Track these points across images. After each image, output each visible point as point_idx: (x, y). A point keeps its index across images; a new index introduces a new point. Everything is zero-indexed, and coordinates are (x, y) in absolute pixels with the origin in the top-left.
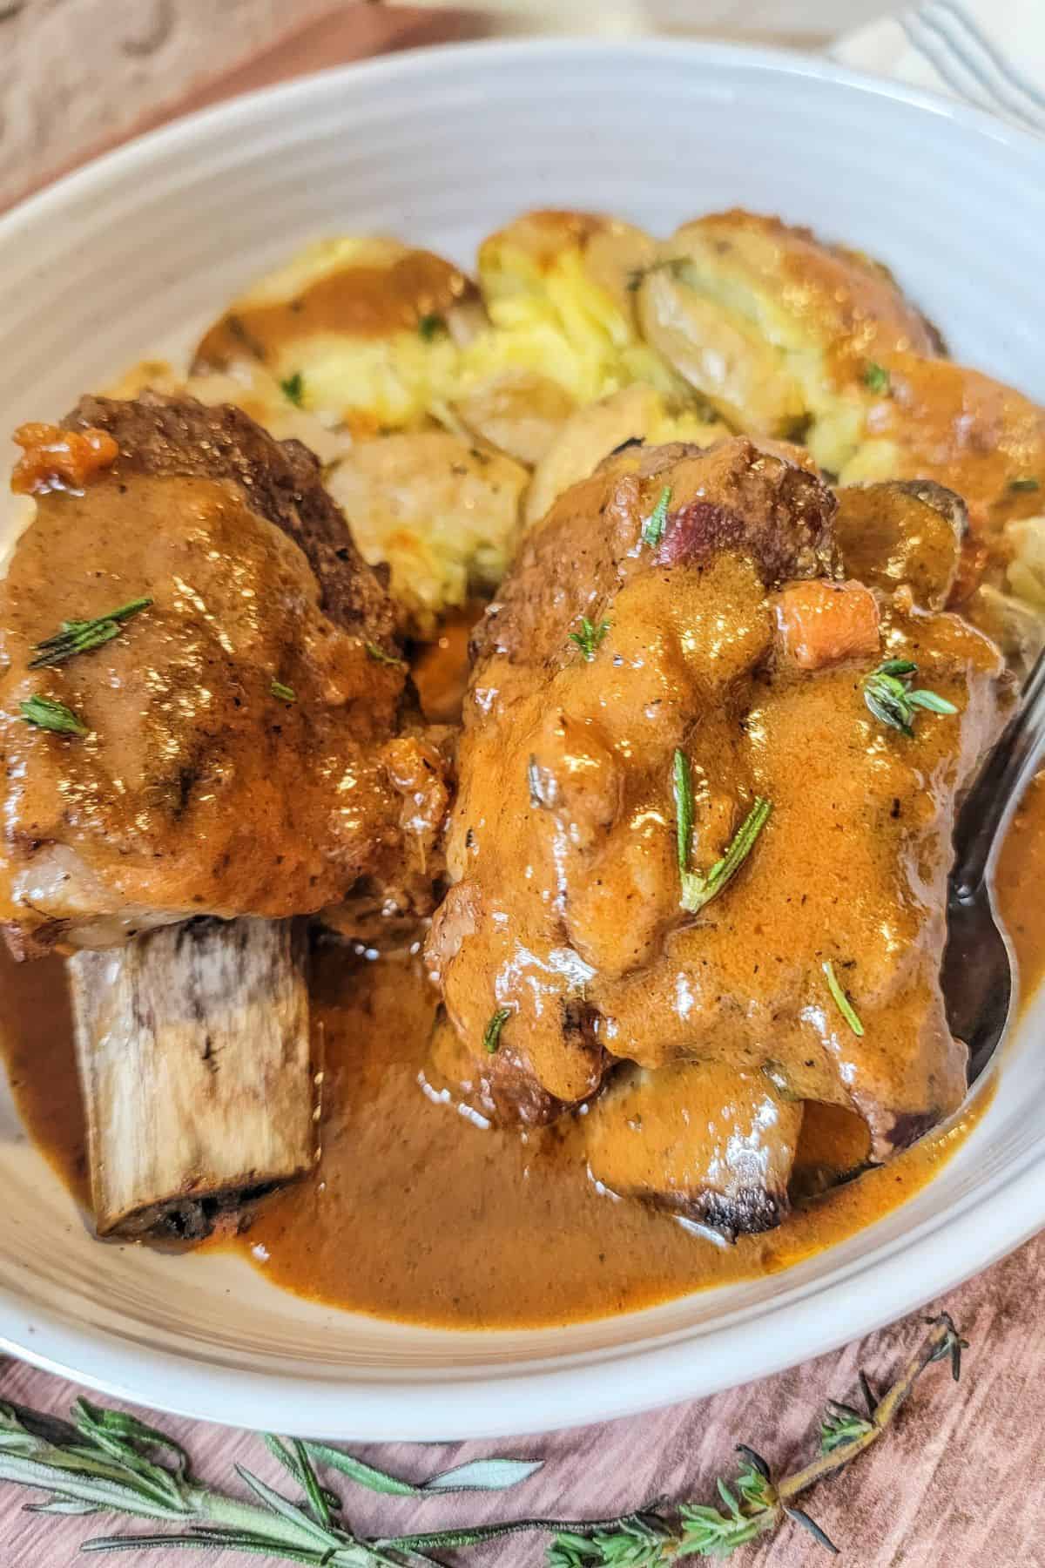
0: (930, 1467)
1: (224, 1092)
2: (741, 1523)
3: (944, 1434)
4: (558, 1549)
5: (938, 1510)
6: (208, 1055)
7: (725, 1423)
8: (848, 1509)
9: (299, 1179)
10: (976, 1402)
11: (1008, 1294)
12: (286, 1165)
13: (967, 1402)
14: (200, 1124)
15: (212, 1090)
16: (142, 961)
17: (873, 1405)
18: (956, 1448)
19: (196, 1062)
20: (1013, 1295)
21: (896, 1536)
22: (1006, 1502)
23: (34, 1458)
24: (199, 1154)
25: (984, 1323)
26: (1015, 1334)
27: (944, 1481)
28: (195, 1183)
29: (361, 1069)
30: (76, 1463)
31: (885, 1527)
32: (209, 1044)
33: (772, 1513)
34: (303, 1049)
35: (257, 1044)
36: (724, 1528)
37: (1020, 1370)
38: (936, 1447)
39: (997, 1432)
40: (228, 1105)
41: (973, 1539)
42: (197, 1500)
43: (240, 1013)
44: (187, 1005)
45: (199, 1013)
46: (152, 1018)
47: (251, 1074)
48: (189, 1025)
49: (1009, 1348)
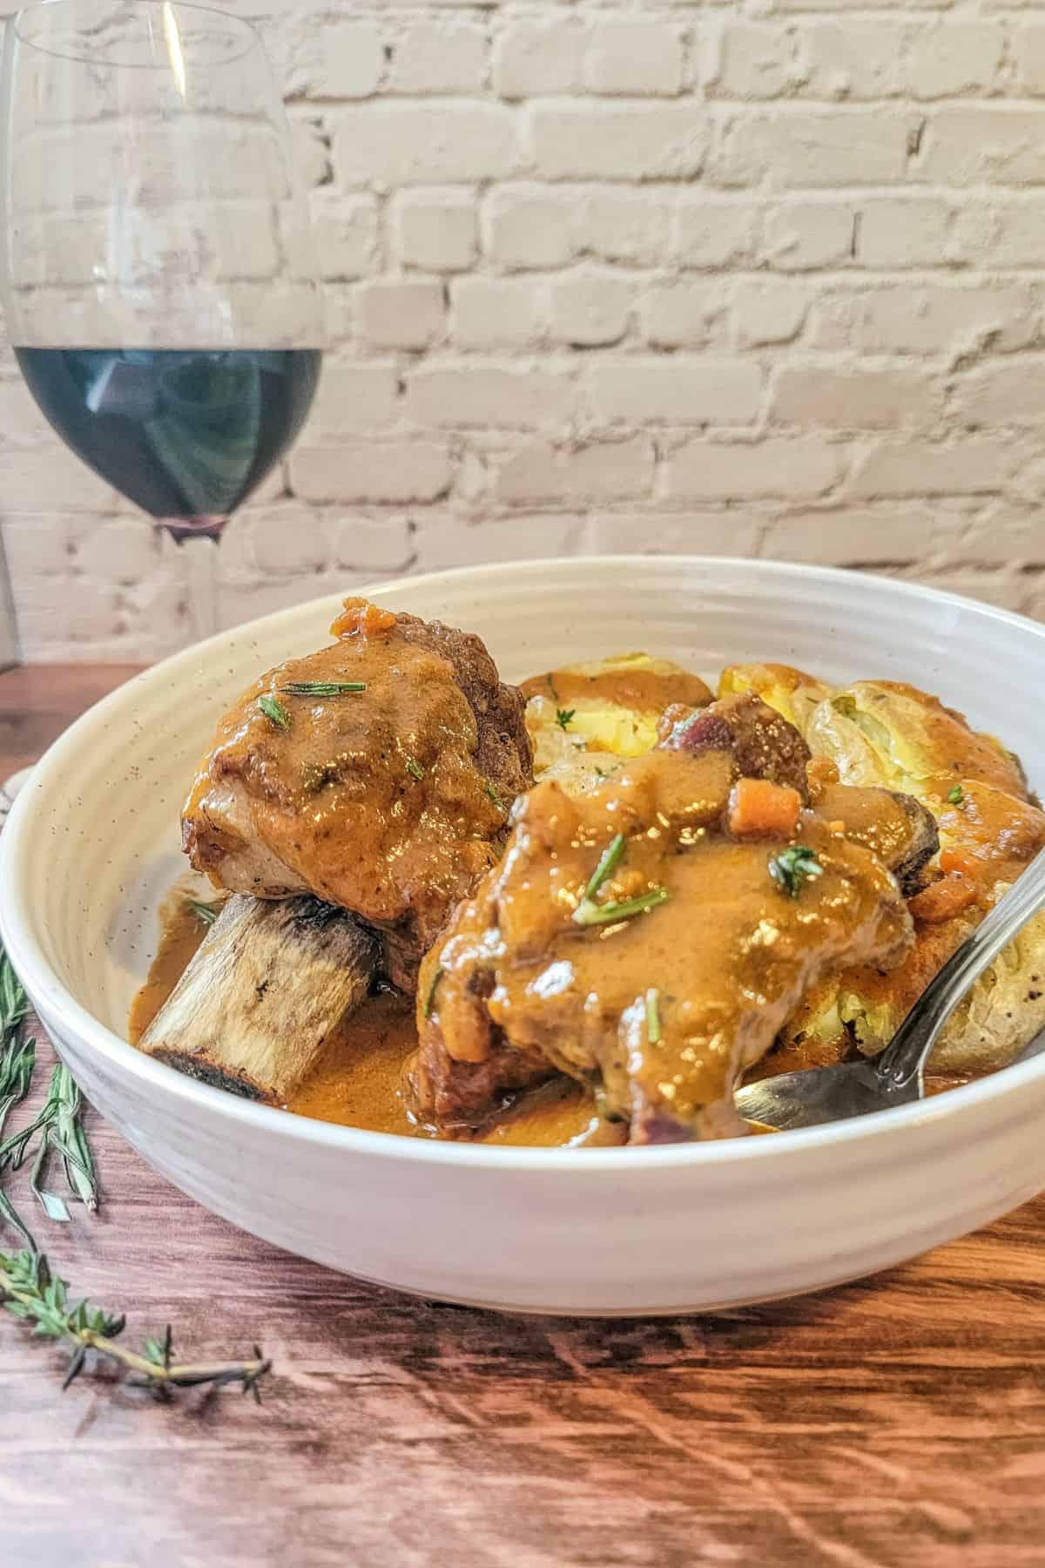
0: (161, 1446)
1: (257, 1016)
3: (193, 1444)
5: (129, 1464)
6: (262, 989)
7: (147, 1319)
10: (229, 1455)
11: (335, 1443)
13: (228, 1449)
14: (229, 1022)
15: (249, 1010)
16: (258, 922)
18: (186, 1457)
19: (251, 990)
20: (335, 1447)
21: (100, 1445)
24: (218, 1037)
25: (300, 1437)
26: (301, 1460)
27: (152, 1459)
28: (203, 1051)
29: (352, 1065)
32: (266, 984)
34: (323, 1028)
35: (297, 1003)
37: (270, 1474)
38: (180, 1443)
39: (210, 1478)
40: (253, 1024)
43: (297, 982)
44: (267, 957)
45: (272, 966)
46: (241, 952)
47: (281, 1018)
48: (261, 968)
49: (287, 1459)
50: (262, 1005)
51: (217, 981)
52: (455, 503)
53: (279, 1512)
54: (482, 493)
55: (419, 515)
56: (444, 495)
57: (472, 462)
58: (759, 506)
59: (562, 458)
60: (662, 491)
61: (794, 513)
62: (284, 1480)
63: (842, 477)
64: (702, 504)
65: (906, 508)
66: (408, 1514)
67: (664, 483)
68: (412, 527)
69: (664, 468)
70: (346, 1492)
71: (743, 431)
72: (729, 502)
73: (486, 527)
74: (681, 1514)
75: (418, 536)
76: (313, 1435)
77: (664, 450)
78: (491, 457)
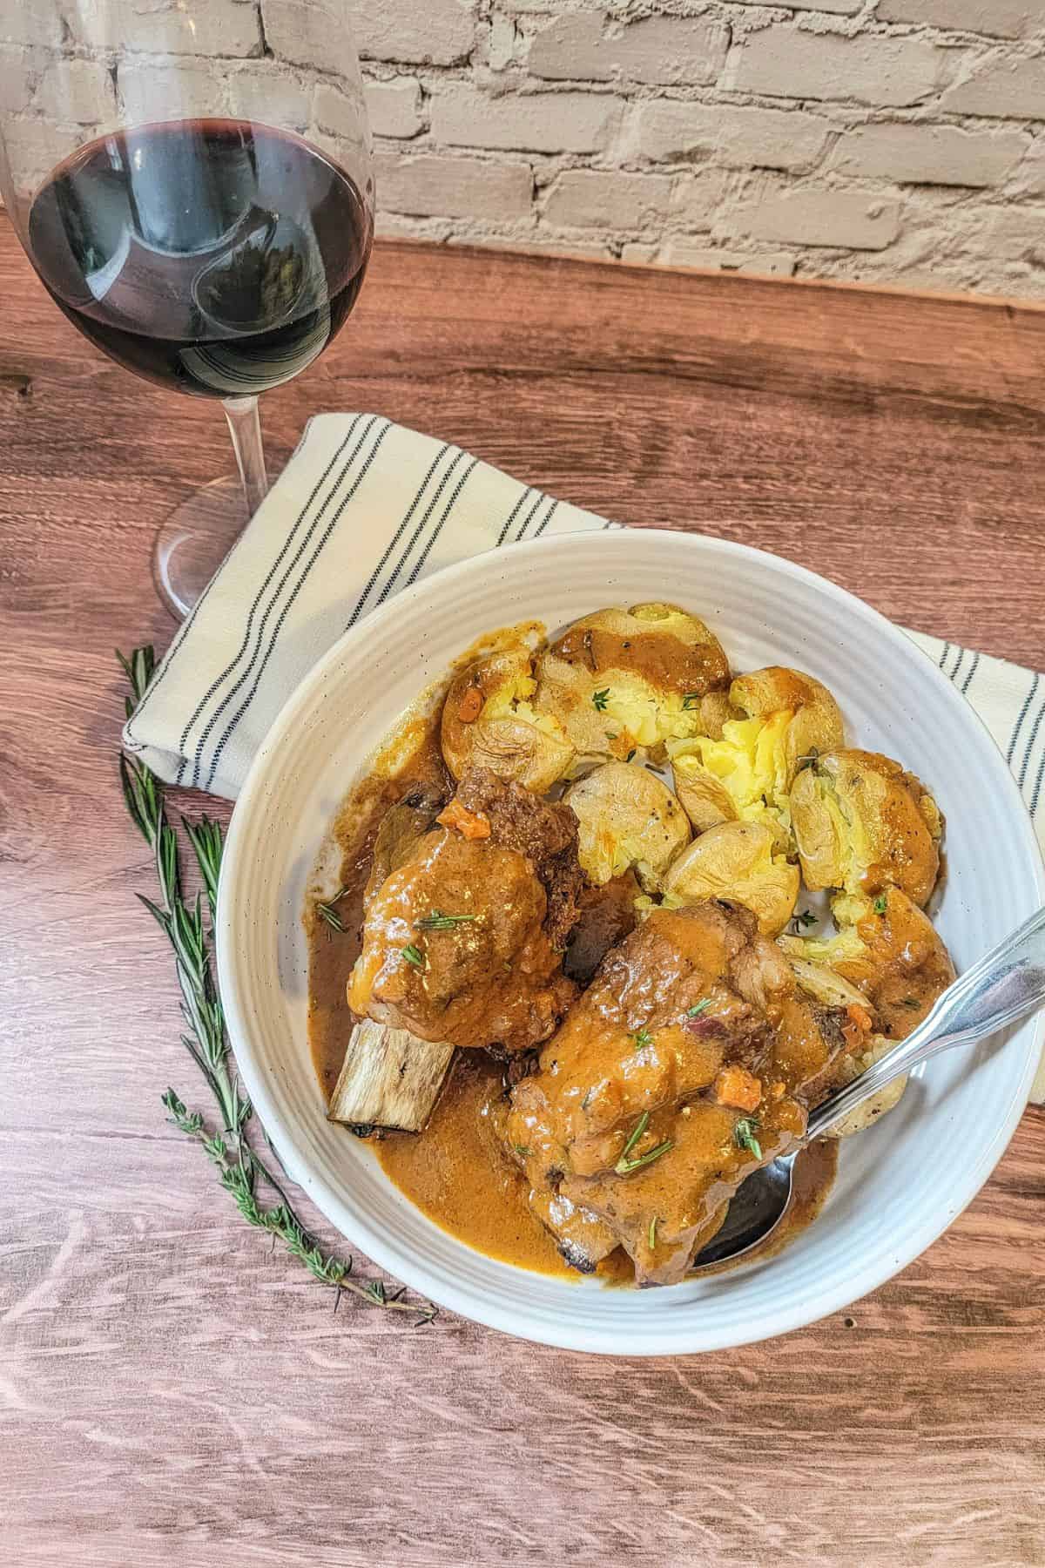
0: (386, 1331)
1: (402, 1088)
2: (324, 1273)
3: (401, 1331)
4: (280, 1210)
5: (373, 1342)
6: (402, 1070)
8: (355, 1308)
9: (415, 1133)
10: (419, 1337)
11: (467, 1331)
12: (411, 1127)
14: (387, 1097)
15: (397, 1086)
16: (395, 1021)
17: (394, 1299)
18: (399, 1339)
19: (397, 1072)
20: (468, 1333)
21: (356, 1331)
22: (389, 1366)
23: (196, 995)
24: (383, 1108)
25: (452, 1326)
26: (454, 1340)
27: (383, 1340)
28: (375, 1121)
30: (204, 1012)
31: (356, 1325)
32: (405, 1065)
33: (333, 1281)
35: (424, 1071)
36: (318, 1268)
37: (442, 1348)
38: (395, 1330)
39: (413, 1351)
40: (400, 1094)
41: (370, 1361)
42: (220, 1065)
43: (423, 1056)
44: (403, 1044)
45: (407, 1050)
46: (387, 1045)
47: (416, 1084)
48: (401, 1054)
49: (447, 1340)
50: (405, 1080)
51: (376, 1072)
52: (477, 72)
53: (449, 1371)
54: (512, 63)
55: (433, 83)
56: (465, 61)
57: (502, 26)
58: (836, 111)
59: (613, 33)
60: (727, 82)
61: (871, 121)
62: (447, 1352)
63: (939, 89)
64: (770, 101)
65: (1000, 131)
66: (507, 1372)
67: (733, 71)
68: (424, 94)
69: (735, 53)
70: (478, 1359)
71: (838, 23)
72: (801, 103)
73: (513, 103)
74: (630, 1372)
75: (429, 104)
76: (458, 1325)
77: (738, 35)
78: (527, 23)
